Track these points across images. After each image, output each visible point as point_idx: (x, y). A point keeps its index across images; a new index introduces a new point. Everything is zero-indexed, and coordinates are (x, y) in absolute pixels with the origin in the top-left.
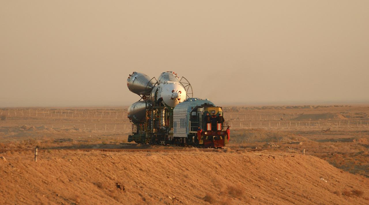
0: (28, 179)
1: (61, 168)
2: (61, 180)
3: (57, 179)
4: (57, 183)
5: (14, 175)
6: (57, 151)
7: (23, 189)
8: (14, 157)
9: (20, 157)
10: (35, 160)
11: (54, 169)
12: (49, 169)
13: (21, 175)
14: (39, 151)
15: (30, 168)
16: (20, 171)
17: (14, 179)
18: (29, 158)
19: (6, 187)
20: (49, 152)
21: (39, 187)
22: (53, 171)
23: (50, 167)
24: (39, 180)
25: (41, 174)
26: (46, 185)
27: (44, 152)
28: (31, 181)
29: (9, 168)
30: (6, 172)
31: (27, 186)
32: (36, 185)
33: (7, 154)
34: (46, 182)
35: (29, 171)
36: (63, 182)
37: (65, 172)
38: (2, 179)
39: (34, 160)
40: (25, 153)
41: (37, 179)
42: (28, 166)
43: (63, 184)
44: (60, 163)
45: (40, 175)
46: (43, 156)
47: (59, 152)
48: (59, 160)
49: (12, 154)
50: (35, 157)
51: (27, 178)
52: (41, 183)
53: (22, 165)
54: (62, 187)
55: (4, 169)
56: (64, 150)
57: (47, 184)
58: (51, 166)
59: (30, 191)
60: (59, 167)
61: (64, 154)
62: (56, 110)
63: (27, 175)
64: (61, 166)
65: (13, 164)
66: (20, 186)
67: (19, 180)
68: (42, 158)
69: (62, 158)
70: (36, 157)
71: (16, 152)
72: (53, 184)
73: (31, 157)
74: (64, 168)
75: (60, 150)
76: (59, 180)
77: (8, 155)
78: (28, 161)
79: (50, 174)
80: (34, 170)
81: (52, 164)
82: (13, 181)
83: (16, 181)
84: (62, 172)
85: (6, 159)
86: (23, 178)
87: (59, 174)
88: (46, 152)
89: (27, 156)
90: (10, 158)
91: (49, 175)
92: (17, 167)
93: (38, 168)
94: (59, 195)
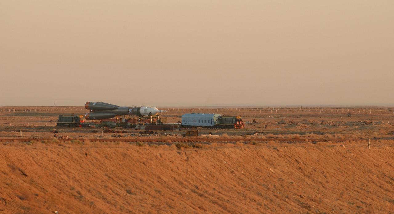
0: (362, 163)
1: (389, 154)
2: (389, 163)
3: (386, 163)
4: (386, 166)
5: (351, 159)
6: (386, 140)
7: (358, 171)
8: (352, 145)
9: (357, 145)
10: (368, 148)
11: (383, 155)
12: (380, 155)
13: (357, 159)
14: (372, 141)
15: (364, 154)
16: (356, 156)
17: (351, 162)
18: (364, 146)
19: (345, 168)
20: (380, 142)
21: (371, 169)
22: (383, 157)
23: (380, 154)
24: (371, 164)
25: (373, 159)
26: (377, 168)
27: (376, 141)
28: (365, 164)
29: (348, 154)
30: (345, 157)
31: (362, 168)
32: (369, 167)
33: (346, 142)
34: (377, 165)
35: (363, 157)
36: (391, 165)
37: (392, 158)
38: (342, 162)
39: (367, 147)
40: (360, 142)
41: (370, 162)
42: (363, 152)
43: (391, 167)
44: (388, 150)
45: (372, 159)
46: (374, 144)
47: (388, 142)
48: (388, 148)
49: (350, 143)
50: (369, 145)
51: (361, 162)
52: (373, 166)
53: (358, 151)
54: (390, 169)
55: (343, 154)
56: (392, 140)
57: (378, 167)
58: (381, 152)
59: (364, 171)
60: (388, 153)
61: (392, 144)
62: (391, 109)
63: (361, 160)
64: (389, 153)
65: (350, 150)
66: (356, 168)
67: (355, 163)
68: (374, 146)
69: (390, 146)
70: (370, 145)
71: (353, 142)
72: (382, 166)
73: (365, 145)
74: (391, 154)
75: (388, 140)
76: (387, 164)
77: (347, 144)
78: (363, 149)
79: (380, 159)
80: (367, 155)
81: (382, 151)
82: (350, 164)
83: (353, 164)
84: (390, 157)
85: (345, 147)
86: (358, 161)
87: (388, 159)
88: (377, 142)
89: (362, 144)
90: (348, 146)
91: (379, 160)
92: (353, 153)
93: (371, 154)
94: (387, 175)
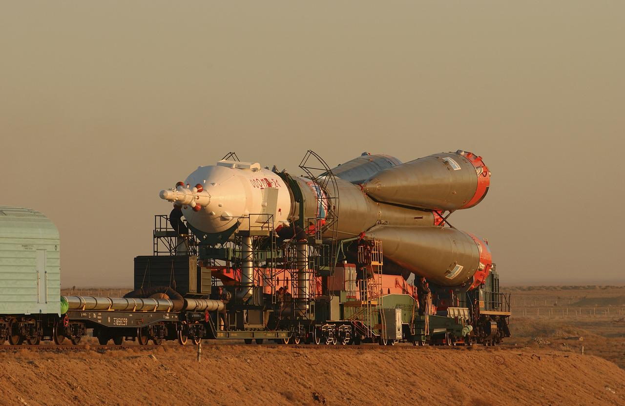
0: (187, 387)
1: (235, 370)
2: (234, 388)
3: (229, 387)
4: (229, 392)
5: (168, 381)
6: (229, 346)
7: (180, 401)
8: (168, 355)
9: (177, 356)
10: (198, 360)
11: (225, 372)
12: (218, 372)
13: (178, 381)
14: (204, 348)
15: (191, 371)
16: (177, 376)
17: (167, 387)
18: (190, 357)
19: (156, 397)
20: (217, 348)
21: (203, 397)
22: (224, 375)
23: (219, 370)
24: (204, 388)
25: (207, 380)
26: (213, 395)
27: (211, 348)
28: (192, 390)
29: (161, 372)
30: (156, 377)
31: (186, 396)
32: (198, 394)
33: (158, 351)
34: (213, 391)
35: (189, 376)
36: (238, 392)
37: (240, 377)
38: (151, 386)
39: (196, 359)
40: (183, 350)
41: (201, 386)
42: (188, 368)
43: (237, 394)
44: (233, 364)
45: (205, 380)
46: (209, 354)
47: (233, 349)
48: (232, 360)
49: (166, 352)
50: (198, 356)
51: (185, 386)
52: (206, 393)
53: (179, 366)
54: (236, 399)
55: (153, 372)
57: (215, 394)
58: (220, 368)
59: (190, 403)
60: (232, 370)
61: (239, 352)
63: (186, 382)
64: (235, 368)
65: (166, 365)
66: (176, 396)
67: (175, 388)
68: (208, 358)
69: (237, 357)
70: (200, 355)
71: (171, 349)
72: (223, 393)
73: (192, 356)
74: (238, 372)
75: (234, 347)
76: (231, 388)
77: (159, 353)
78: (189, 362)
79: (219, 379)
80: (196, 373)
81: (222, 366)
82: (166, 389)
83: (170, 390)
84: (236, 377)
85: (157, 358)
86: (180, 385)
87: (232, 380)
88: (213, 349)
89: (187, 354)
90: (163, 357)
91: (218, 381)
92: (172, 370)
93: (202, 372)
